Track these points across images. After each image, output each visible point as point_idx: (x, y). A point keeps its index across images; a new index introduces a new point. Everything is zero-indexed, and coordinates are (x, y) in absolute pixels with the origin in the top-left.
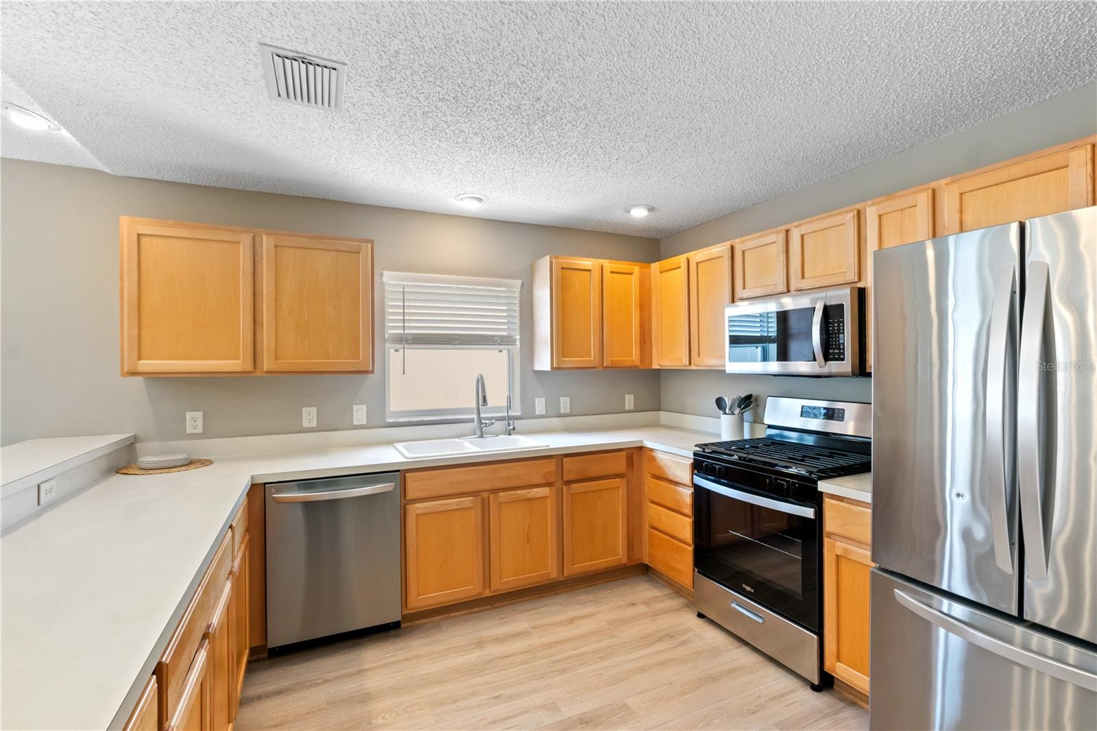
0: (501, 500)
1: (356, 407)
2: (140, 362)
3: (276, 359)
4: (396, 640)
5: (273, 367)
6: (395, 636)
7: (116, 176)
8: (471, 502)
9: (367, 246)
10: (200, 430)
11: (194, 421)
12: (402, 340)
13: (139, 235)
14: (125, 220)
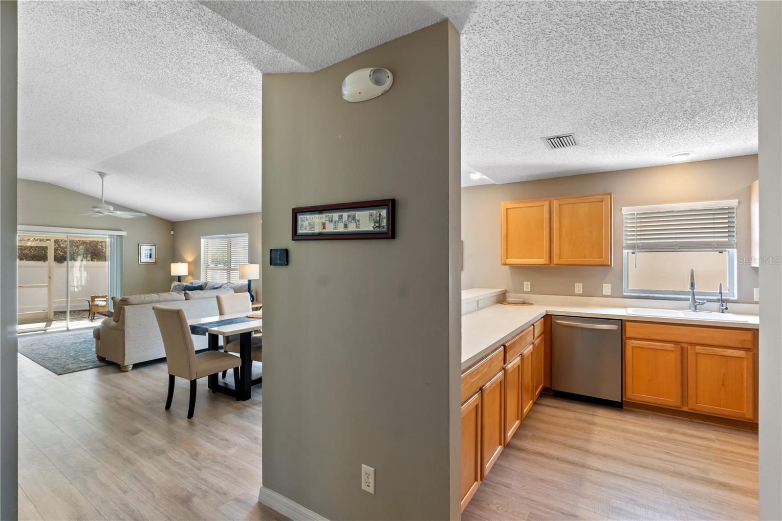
0: (697, 351)
1: (604, 285)
2: (508, 260)
3: (560, 258)
4: (618, 412)
5: (558, 262)
6: (618, 410)
7: (500, 185)
8: (672, 347)
9: (607, 197)
10: (529, 290)
11: (527, 286)
12: (635, 247)
13: (507, 209)
14: (502, 204)
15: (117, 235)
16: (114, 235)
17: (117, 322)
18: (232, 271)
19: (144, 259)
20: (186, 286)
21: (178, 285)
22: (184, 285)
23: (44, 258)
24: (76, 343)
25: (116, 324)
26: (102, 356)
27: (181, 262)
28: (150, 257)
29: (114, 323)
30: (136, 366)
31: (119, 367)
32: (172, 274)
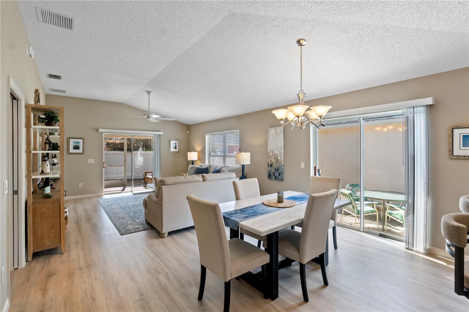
15: (157, 135)
16: (156, 135)
17: (157, 198)
18: (226, 158)
19: (172, 150)
20: (198, 167)
21: (193, 167)
22: (197, 167)
23: (122, 149)
24: (135, 205)
25: (157, 199)
26: (148, 221)
27: (193, 152)
28: (176, 148)
29: (156, 198)
30: (170, 233)
31: (159, 235)
32: (188, 160)
